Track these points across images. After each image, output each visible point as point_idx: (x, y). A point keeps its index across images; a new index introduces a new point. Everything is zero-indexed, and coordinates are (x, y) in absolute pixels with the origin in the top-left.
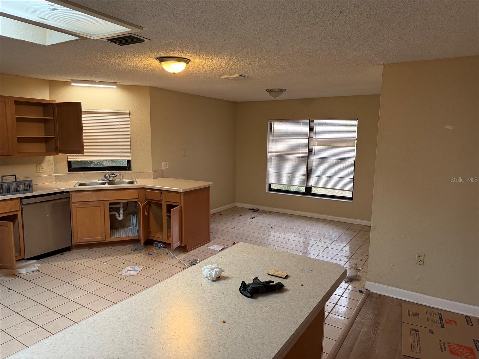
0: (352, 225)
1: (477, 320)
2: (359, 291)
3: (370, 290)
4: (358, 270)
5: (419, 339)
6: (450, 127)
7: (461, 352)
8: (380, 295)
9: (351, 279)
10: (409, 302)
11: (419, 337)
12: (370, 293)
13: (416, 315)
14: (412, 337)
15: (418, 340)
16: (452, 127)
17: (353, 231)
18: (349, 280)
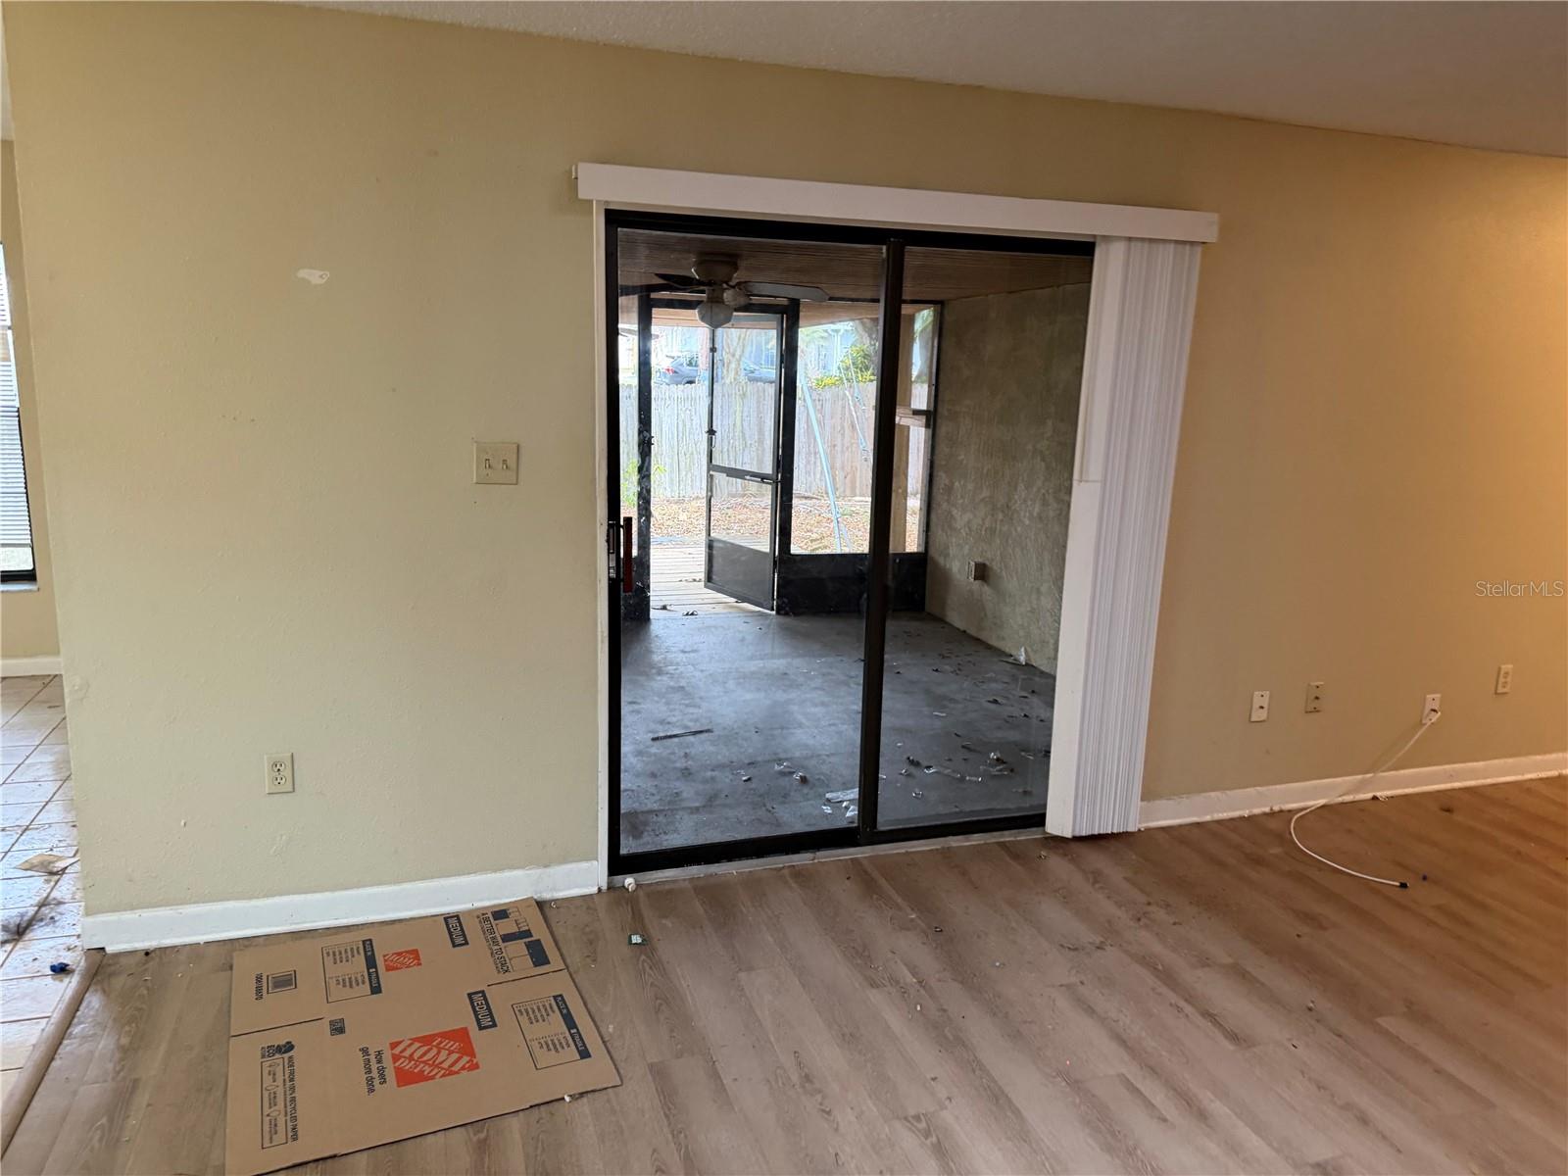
0: (48, 680)
1: (478, 917)
2: (53, 968)
3: (103, 949)
4: (56, 873)
5: (292, 1080)
6: (315, 277)
7: (431, 1062)
8: (147, 954)
9: (19, 926)
10: (261, 939)
11: (292, 1073)
12: (105, 962)
13: (286, 982)
14: (268, 1080)
15: (288, 1084)
16: (321, 276)
17: (50, 707)
18: (9, 937)
